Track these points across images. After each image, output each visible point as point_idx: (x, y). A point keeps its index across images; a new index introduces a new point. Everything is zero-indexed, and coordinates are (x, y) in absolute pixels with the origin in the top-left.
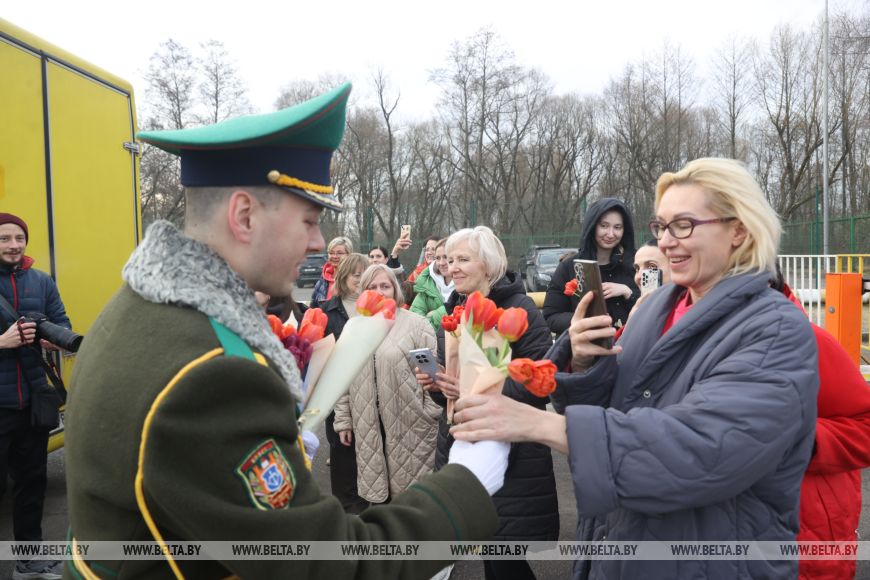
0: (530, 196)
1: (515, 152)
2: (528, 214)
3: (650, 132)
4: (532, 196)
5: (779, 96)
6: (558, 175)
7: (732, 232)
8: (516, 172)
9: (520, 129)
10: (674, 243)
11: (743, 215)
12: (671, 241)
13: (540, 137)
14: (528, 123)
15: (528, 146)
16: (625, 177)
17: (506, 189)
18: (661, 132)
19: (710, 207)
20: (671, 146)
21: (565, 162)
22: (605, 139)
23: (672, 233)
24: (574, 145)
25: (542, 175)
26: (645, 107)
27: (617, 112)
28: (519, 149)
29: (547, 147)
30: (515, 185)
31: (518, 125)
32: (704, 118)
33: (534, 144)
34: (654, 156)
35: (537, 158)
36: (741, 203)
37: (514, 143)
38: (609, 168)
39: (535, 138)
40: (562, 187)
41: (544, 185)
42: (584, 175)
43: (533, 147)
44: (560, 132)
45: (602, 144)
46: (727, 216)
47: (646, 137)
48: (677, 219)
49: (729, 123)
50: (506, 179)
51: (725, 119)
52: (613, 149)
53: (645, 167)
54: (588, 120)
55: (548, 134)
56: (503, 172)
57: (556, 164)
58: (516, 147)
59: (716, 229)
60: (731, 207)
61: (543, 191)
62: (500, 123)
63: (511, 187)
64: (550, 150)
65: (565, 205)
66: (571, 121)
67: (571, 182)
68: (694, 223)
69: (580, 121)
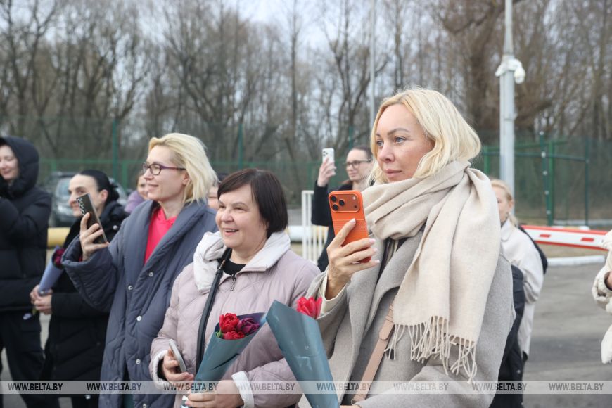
0: (54, 108)
1: (34, 49)
2: (52, 131)
3: (205, 44)
4: (57, 108)
5: (337, 21)
6: (92, 84)
7: (183, 176)
8: (35, 76)
9: (42, 20)
10: (151, 177)
11: (188, 167)
12: (149, 176)
13: (69, 33)
14: (53, 13)
15: (53, 43)
16: (175, 93)
17: (21, 97)
18: (218, 44)
19: (172, 161)
20: (228, 62)
21: (101, 69)
22: (151, 45)
23: (151, 171)
24: (113, 49)
25: (71, 82)
26: (199, 13)
27: (167, 15)
28: (40, 46)
29: (78, 47)
30: (34, 92)
31: (39, 15)
32: (265, 34)
33: (60, 41)
34: (209, 72)
35: (65, 61)
36: (190, 162)
37: (32, 39)
38: (157, 82)
39: (63, 34)
40: (98, 101)
41: (73, 96)
42: (125, 87)
43: (59, 47)
44: (96, 32)
45: (147, 52)
46: (181, 167)
47: (200, 50)
48: (155, 164)
49: (290, 44)
50: (20, 83)
51: (286, 39)
52: (162, 57)
53: (199, 85)
54: (131, 19)
55: (79, 31)
56: (16, 74)
57: (90, 70)
58: (35, 44)
59: (175, 173)
60: (183, 162)
61: (73, 104)
62: (13, 8)
63: (28, 94)
64: (82, 51)
65: (101, 124)
66: (110, 17)
67: (109, 95)
68: (162, 167)
69: (122, 21)
